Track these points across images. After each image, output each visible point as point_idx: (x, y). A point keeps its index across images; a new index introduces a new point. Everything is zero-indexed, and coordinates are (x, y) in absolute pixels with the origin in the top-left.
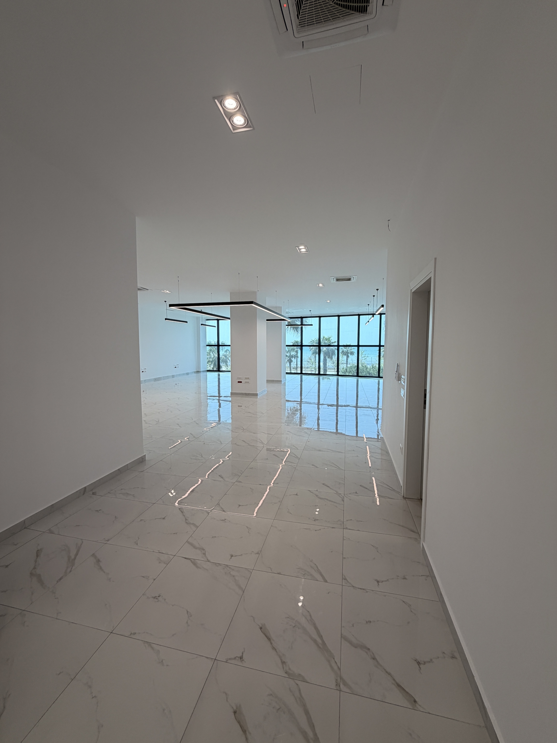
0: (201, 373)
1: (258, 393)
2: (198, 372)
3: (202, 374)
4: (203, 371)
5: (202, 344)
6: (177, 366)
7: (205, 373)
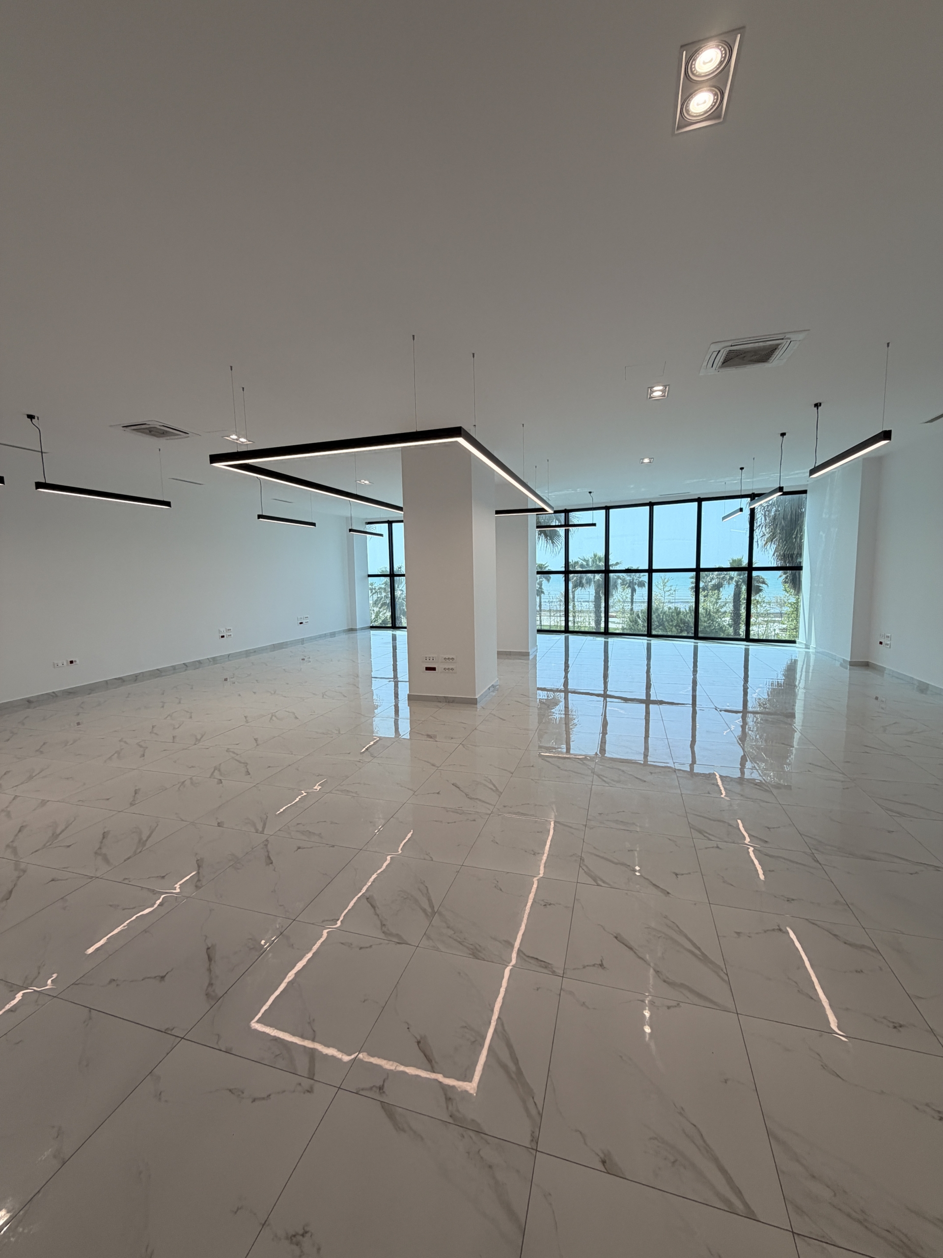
0: (358, 631)
1: (476, 697)
2: (352, 630)
3: (359, 635)
4: (362, 629)
5: (358, 574)
6: (304, 621)
7: (366, 632)
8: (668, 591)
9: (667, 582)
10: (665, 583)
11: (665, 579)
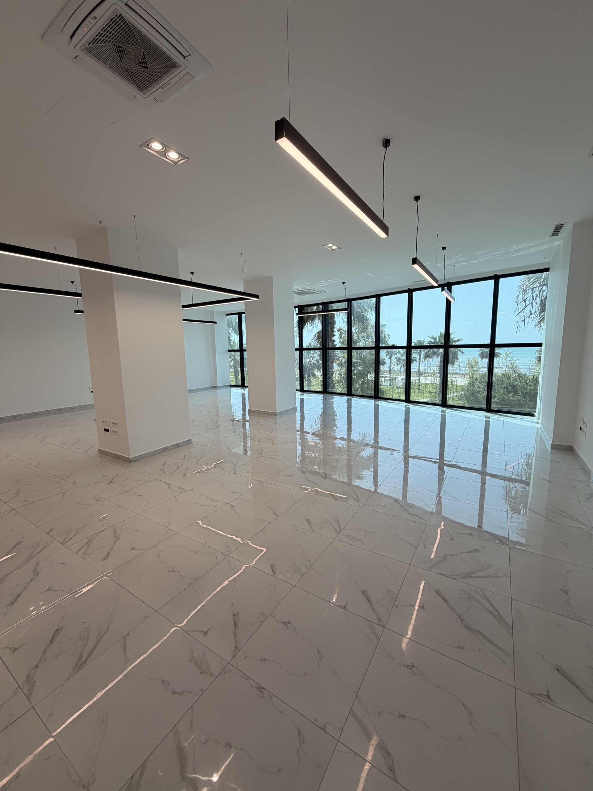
8: (510, 361)
9: (510, 353)
10: (508, 355)
11: (508, 351)
